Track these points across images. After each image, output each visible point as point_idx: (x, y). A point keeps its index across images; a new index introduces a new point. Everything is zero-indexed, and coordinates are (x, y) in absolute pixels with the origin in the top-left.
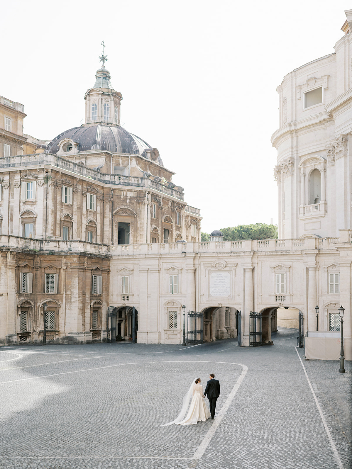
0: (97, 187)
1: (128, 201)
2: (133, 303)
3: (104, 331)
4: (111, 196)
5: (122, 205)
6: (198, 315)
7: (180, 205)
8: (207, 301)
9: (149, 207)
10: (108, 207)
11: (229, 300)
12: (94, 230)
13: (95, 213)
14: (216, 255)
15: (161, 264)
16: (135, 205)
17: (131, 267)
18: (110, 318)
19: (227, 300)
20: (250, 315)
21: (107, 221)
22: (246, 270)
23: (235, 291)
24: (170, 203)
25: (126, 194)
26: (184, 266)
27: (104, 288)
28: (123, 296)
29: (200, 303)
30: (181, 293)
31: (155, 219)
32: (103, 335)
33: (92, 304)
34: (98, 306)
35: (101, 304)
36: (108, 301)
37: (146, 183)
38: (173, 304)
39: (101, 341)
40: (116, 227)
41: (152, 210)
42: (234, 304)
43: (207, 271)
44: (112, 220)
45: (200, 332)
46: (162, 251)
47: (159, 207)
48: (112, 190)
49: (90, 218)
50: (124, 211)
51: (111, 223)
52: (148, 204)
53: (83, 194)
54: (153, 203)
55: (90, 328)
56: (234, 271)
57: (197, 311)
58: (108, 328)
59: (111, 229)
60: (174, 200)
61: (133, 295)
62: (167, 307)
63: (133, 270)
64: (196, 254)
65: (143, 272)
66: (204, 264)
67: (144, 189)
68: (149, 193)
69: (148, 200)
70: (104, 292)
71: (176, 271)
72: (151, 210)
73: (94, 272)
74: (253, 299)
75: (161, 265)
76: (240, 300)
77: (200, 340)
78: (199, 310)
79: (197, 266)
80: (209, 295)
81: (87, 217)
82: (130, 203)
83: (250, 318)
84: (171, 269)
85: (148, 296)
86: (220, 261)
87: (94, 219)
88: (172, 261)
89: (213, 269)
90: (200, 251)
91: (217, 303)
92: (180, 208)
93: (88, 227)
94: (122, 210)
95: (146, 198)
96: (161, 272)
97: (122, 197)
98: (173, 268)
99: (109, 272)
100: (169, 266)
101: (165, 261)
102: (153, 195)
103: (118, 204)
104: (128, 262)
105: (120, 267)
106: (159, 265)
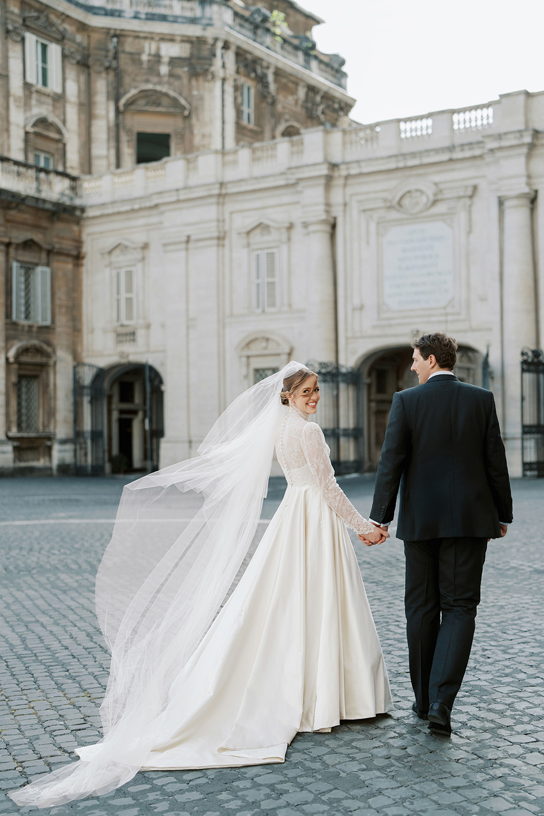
0: (63, 21)
1: (164, 69)
2: (148, 352)
3: (63, 442)
4: (111, 54)
5: (147, 81)
6: (344, 375)
7: (334, 102)
8: (374, 327)
9: (229, 88)
10: (101, 85)
11: (450, 318)
12: (57, 149)
13: (59, 99)
14: (401, 164)
15: (227, 216)
16: (185, 80)
17: (140, 238)
18: (86, 400)
19: (443, 318)
20: (524, 362)
21: (101, 129)
22: (507, 204)
23: (468, 285)
24: (302, 93)
25: (158, 49)
26: (297, 215)
27: (61, 307)
28: (120, 330)
29: (350, 334)
30: (290, 305)
31: (252, 126)
32: (60, 454)
33: (12, 353)
34: (38, 359)
35: (48, 356)
36: (79, 349)
37: (215, 17)
38: (264, 344)
39: (55, 472)
40: (129, 146)
41: (239, 100)
42: (465, 331)
43: (373, 226)
44: (117, 126)
45: (356, 434)
46: (230, 175)
47: (263, 96)
48: (115, 36)
49: (40, 110)
50: (152, 98)
51: (113, 134)
52: (224, 80)
53: (8, 32)
54: (242, 80)
55: (8, 429)
56: (462, 216)
57: (342, 361)
58: (78, 435)
59: (113, 152)
60: (313, 83)
61: (148, 327)
62: (248, 357)
63: (145, 247)
64: (334, 166)
65: (172, 247)
66: (360, 202)
67: (209, 34)
68: (226, 46)
69: (224, 66)
70: (62, 321)
71: (274, 236)
72: (235, 98)
73: (20, 252)
74: (531, 307)
75: (227, 222)
76: (486, 314)
77: (355, 462)
78: (349, 361)
79: (337, 212)
80: (380, 307)
81: (27, 105)
82: (171, 75)
83: (523, 371)
84: (258, 231)
85: (190, 323)
86: (413, 184)
87: (58, 116)
88: (258, 204)
89: (394, 215)
90: (348, 158)
91: (408, 330)
92: (335, 111)
93: (31, 137)
94: (146, 96)
95: (218, 62)
96: (227, 242)
97: (145, 58)
98: (262, 227)
99: (78, 258)
100: (250, 221)
101: (238, 207)
102: (241, 54)
103: (134, 80)
104: (133, 223)
105: (110, 241)
106: (220, 221)
